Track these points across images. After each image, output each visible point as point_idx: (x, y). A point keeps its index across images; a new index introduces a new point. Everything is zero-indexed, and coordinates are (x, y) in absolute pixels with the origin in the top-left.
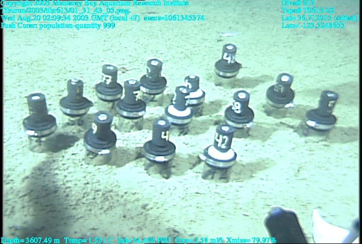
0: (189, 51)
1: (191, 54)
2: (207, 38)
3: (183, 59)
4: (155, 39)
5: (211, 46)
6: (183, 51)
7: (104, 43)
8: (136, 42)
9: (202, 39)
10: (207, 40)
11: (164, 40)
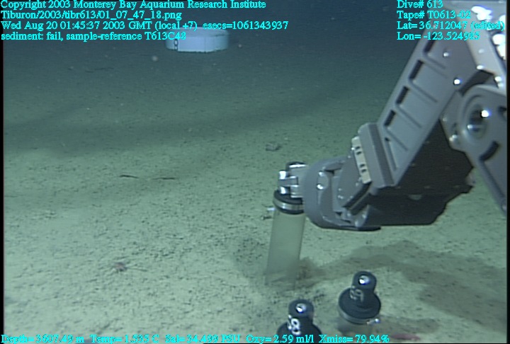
0: (223, 234)
1: (226, 238)
2: (249, 214)
3: (214, 247)
4: (172, 216)
5: (255, 226)
6: (214, 234)
7: (95, 224)
8: (143, 222)
9: (241, 215)
10: (249, 216)
11: (185, 218)
